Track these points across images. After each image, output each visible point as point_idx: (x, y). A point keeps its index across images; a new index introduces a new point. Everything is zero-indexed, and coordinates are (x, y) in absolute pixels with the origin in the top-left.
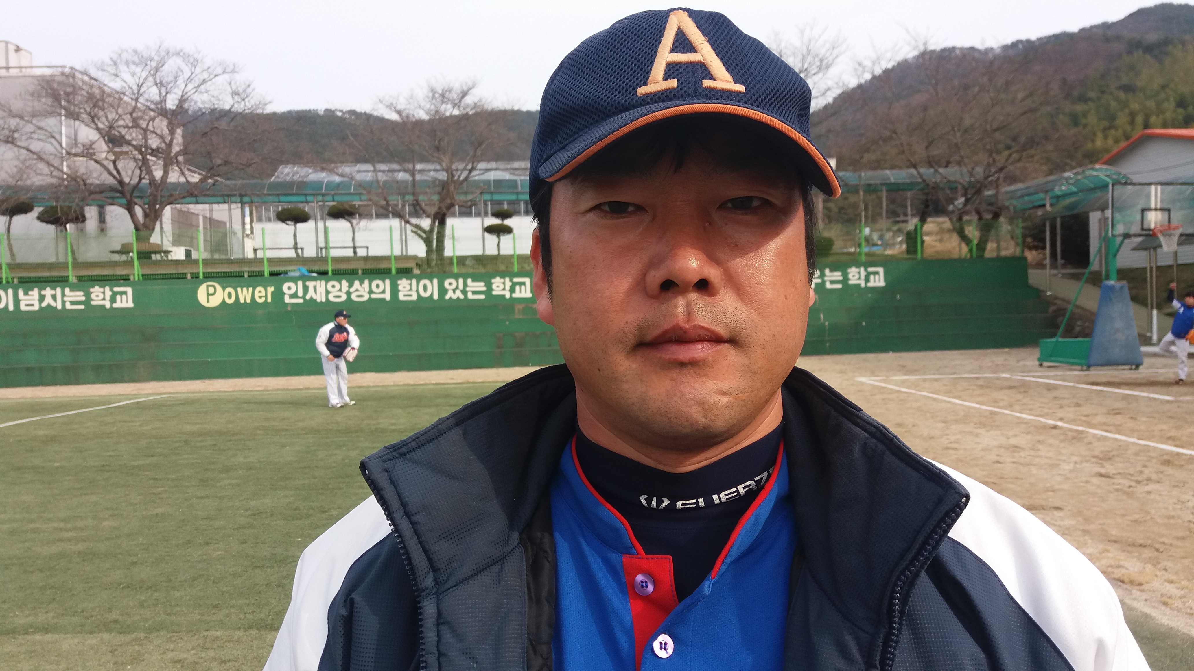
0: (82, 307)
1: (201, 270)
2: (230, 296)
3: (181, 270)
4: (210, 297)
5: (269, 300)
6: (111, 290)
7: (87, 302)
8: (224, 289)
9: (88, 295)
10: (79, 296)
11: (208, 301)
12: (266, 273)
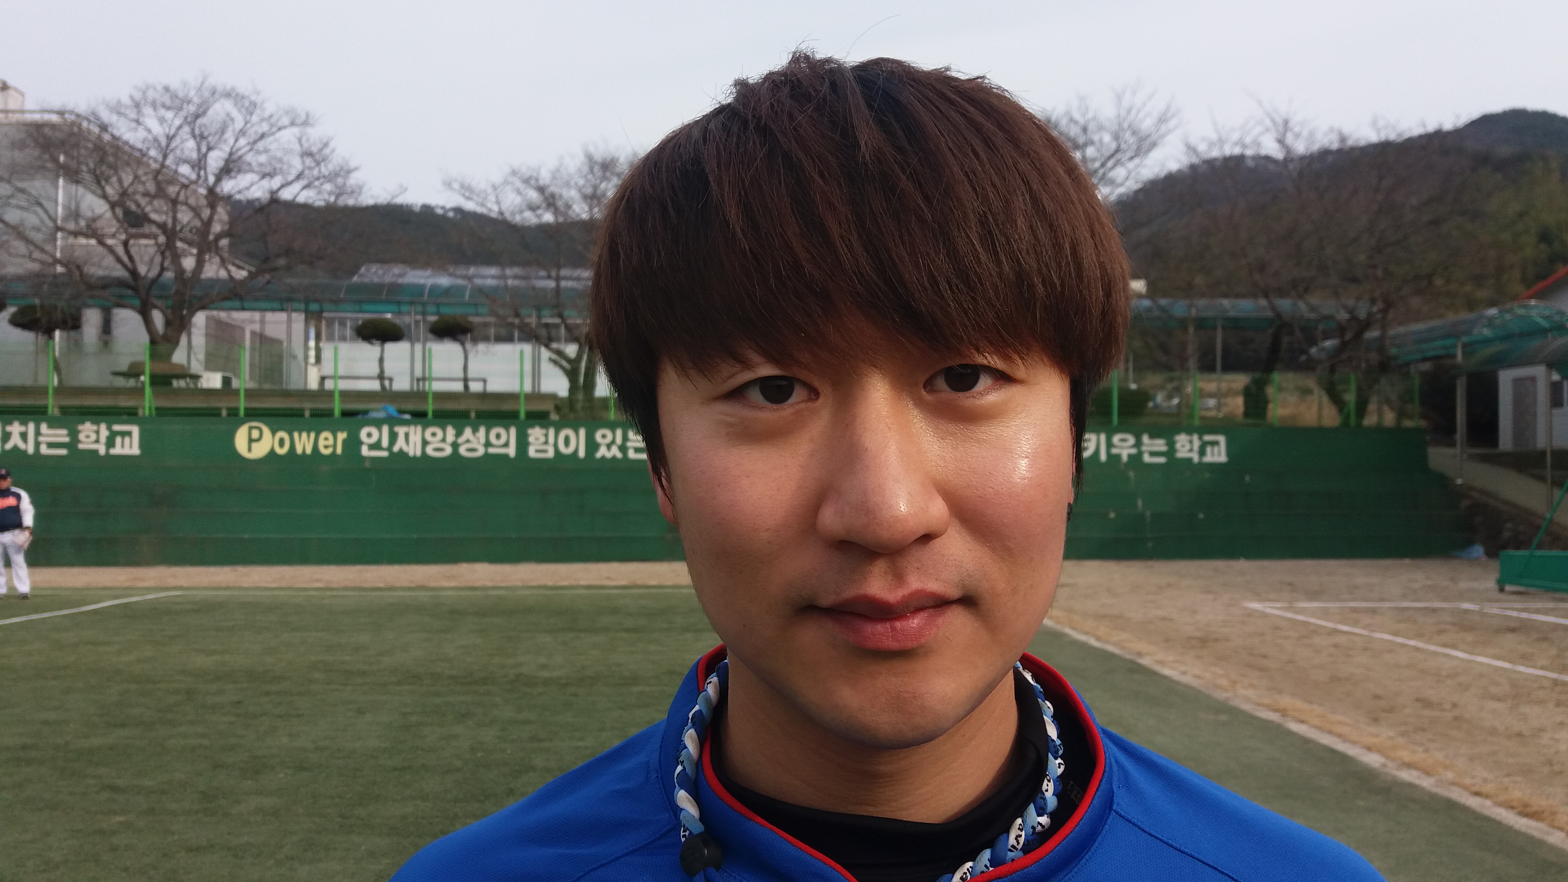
0: (63, 452)
1: (242, 404)
2: (282, 443)
3: (214, 403)
4: (254, 445)
5: (339, 451)
6: (109, 428)
7: (72, 445)
8: (274, 433)
9: (74, 435)
10: (61, 435)
11: (250, 450)
12: (337, 412)
